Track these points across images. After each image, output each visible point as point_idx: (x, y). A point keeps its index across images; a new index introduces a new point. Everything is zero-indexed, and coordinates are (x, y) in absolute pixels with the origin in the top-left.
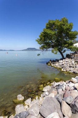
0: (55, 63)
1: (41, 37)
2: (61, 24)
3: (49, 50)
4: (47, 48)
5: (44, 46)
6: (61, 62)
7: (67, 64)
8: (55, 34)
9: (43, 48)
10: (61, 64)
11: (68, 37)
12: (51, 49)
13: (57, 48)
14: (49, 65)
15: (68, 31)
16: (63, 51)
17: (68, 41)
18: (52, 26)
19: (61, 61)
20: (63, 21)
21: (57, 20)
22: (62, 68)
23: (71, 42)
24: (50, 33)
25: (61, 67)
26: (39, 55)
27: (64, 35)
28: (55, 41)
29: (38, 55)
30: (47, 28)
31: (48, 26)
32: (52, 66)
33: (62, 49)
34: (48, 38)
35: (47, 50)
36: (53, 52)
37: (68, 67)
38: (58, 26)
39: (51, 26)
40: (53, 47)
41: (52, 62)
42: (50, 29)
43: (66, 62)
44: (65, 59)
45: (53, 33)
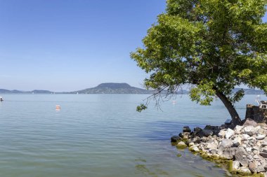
0: (204, 138)
1: (149, 46)
3: (182, 92)
4: (172, 83)
5: (160, 75)
6: (228, 136)
7: (252, 144)
8: (201, 34)
9: (157, 82)
10: (227, 143)
11: (252, 43)
12: (187, 87)
13: (212, 83)
14: (182, 147)
15: (249, 23)
16: (232, 96)
17: (251, 56)
18: (190, 7)
19: (229, 132)
22: (234, 159)
23: (263, 62)
24: (183, 31)
25: (227, 156)
26: (141, 108)
27: (234, 36)
28: (203, 60)
29: (139, 109)
30: (173, 12)
31: (177, 6)
32: (193, 151)
33: (229, 87)
34: (177, 48)
35: (171, 91)
36: (194, 97)
37: (256, 156)
38: (211, 6)
39: (185, 6)
40: (195, 79)
41: (192, 135)
42: (183, 17)
43: (246, 136)
44: (241, 123)
45: (194, 28)
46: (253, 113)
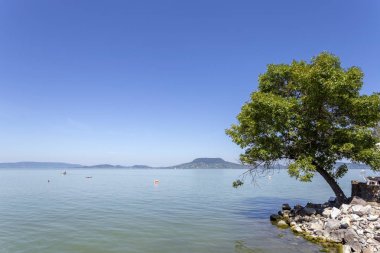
0: (307, 217)
1: (243, 122)
2: (315, 75)
3: (279, 167)
4: (268, 159)
5: (256, 150)
6: (333, 216)
7: (363, 226)
8: (295, 109)
9: (252, 158)
10: (335, 224)
11: (351, 116)
12: (284, 162)
13: (311, 158)
14: (283, 227)
15: (346, 96)
16: (334, 171)
17: (352, 129)
18: (282, 84)
19: (335, 212)
20: (323, 65)
21: (300, 62)
22: (344, 242)
23: (366, 136)
24: (277, 107)
25: (335, 239)
26: (237, 184)
27: (330, 110)
28: (299, 134)
29: (235, 185)
30: (265, 90)
31: (268, 83)
32: (296, 232)
33: (330, 162)
34: (272, 123)
35: (268, 166)
36: (293, 173)
37: (370, 240)
38: (304, 82)
39: (276, 83)
40: (292, 154)
41: (293, 214)
42: (276, 93)
43: (355, 217)
44: (348, 201)
45: (287, 104)
46: (360, 190)
